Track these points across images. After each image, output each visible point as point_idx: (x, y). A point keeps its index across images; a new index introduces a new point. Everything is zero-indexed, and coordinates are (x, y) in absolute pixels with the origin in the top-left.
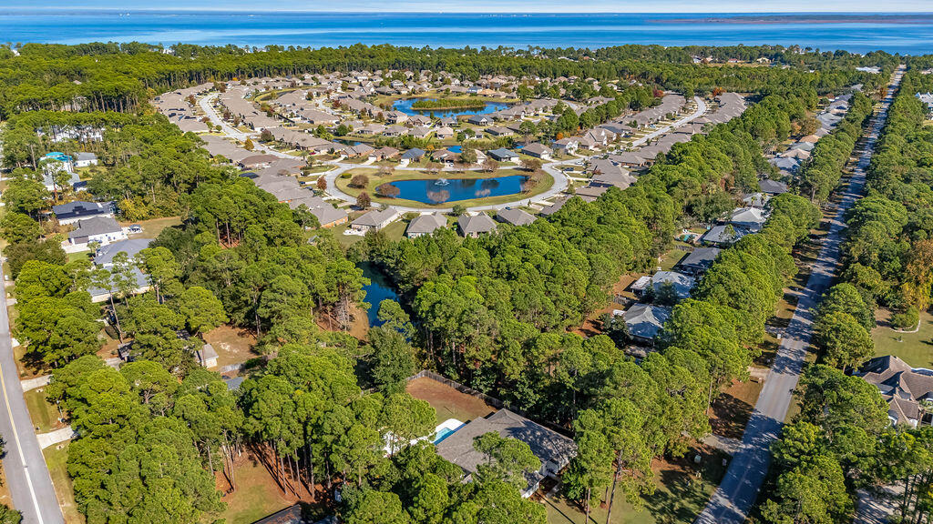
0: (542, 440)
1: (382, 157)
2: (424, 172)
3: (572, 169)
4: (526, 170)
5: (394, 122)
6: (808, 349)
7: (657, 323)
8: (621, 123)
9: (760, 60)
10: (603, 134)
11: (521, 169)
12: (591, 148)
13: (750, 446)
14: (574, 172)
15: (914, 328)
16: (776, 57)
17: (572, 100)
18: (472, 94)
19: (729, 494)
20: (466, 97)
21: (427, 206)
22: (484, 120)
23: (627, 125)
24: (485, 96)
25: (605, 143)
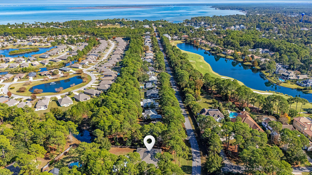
0: (154, 152)
1: (20, 78)
2: (42, 81)
3: (93, 71)
4: (78, 74)
5: (8, 62)
6: (185, 111)
7: (154, 114)
8: (95, 52)
9: (116, 24)
10: (93, 57)
11: (76, 74)
12: (92, 62)
13: (191, 137)
14: (94, 72)
15: (200, 100)
16: (121, 23)
17: (69, 44)
18: (30, 45)
19: (194, 148)
20: (28, 47)
21: (56, 93)
22: (46, 56)
23: (98, 53)
24: (36, 45)
25: (95, 60)
